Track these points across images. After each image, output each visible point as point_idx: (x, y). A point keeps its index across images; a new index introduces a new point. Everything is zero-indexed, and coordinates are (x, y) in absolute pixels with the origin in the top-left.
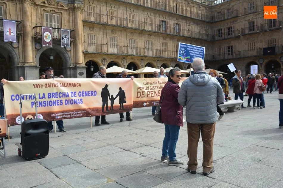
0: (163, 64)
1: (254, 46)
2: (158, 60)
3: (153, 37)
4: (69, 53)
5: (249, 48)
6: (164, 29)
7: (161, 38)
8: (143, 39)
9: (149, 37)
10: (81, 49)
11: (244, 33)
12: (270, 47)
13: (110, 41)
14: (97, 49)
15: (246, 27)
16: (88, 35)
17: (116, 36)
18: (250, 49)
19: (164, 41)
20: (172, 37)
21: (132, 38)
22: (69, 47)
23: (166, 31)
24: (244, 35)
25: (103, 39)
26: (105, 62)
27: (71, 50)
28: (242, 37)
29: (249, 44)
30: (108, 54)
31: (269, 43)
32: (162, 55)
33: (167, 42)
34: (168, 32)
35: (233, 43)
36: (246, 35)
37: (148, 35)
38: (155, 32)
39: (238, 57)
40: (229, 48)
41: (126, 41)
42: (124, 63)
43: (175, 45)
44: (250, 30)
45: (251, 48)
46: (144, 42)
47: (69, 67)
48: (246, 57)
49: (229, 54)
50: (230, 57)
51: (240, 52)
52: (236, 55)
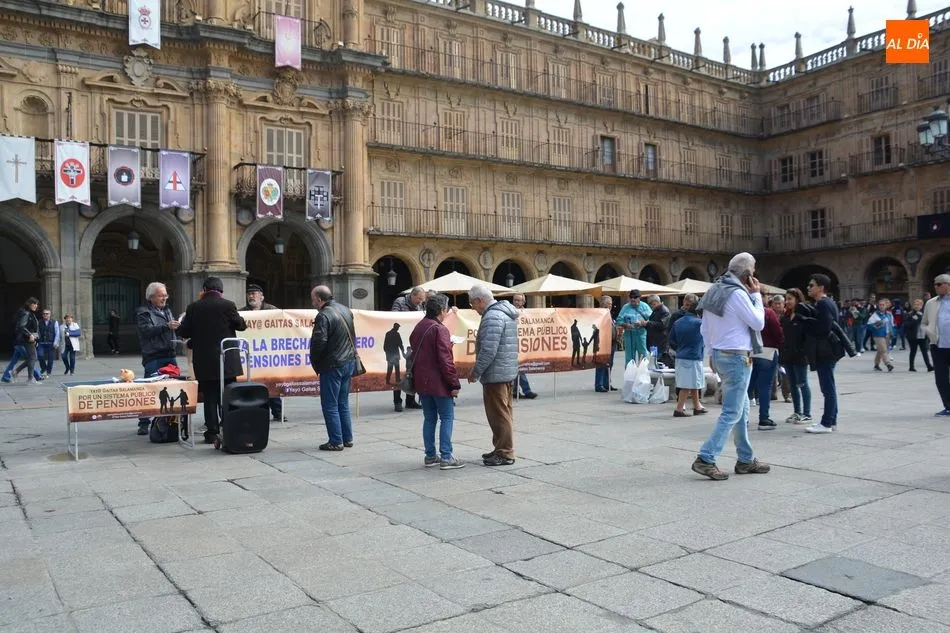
1: (889, 211)
5: (874, 217)
11: (860, 169)
12: (939, 212)
15: (865, 150)
18: (877, 219)
24: (860, 176)
28: (852, 181)
29: (874, 203)
31: (935, 203)
35: (825, 201)
36: (866, 175)
39: (840, 243)
40: (814, 214)
44: (878, 161)
45: (880, 215)
48: (865, 245)
49: (815, 235)
50: (818, 243)
51: (849, 227)
52: (835, 238)
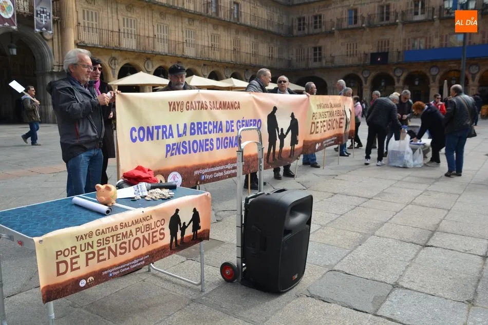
0: (212, 72)
1: (355, 50)
2: (204, 65)
3: (197, 23)
4: (49, 44)
5: (347, 52)
6: (214, 10)
7: (210, 26)
8: (180, 25)
9: (191, 22)
10: (72, 36)
11: (341, 26)
12: (380, 51)
13: (124, 26)
14: (101, 39)
15: (344, 16)
16: (84, 11)
17: (134, 16)
18: (349, 53)
19: (215, 32)
20: (227, 25)
21: (162, 21)
22: (51, 32)
23: (217, 13)
24: (341, 30)
25: (110, 20)
26: (115, 64)
27: (52, 39)
28: (336, 33)
29: (347, 45)
30: (121, 51)
31: (378, 47)
32: (212, 57)
33: (219, 33)
34: (222, 15)
35: (322, 42)
36: (345, 29)
37: (189, 19)
38: (201, 15)
39: (330, 65)
40: (315, 49)
41: (151, 28)
42: (148, 67)
43: (232, 41)
44: (350, 23)
45: (350, 51)
46: (183, 32)
47: (50, 70)
48: (343, 67)
49: (315, 60)
50: (317, 65)
51: (334, 57)
52: (326, 62)
